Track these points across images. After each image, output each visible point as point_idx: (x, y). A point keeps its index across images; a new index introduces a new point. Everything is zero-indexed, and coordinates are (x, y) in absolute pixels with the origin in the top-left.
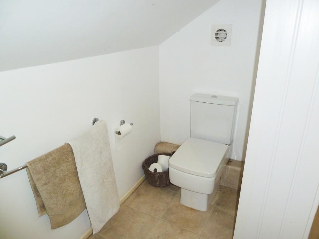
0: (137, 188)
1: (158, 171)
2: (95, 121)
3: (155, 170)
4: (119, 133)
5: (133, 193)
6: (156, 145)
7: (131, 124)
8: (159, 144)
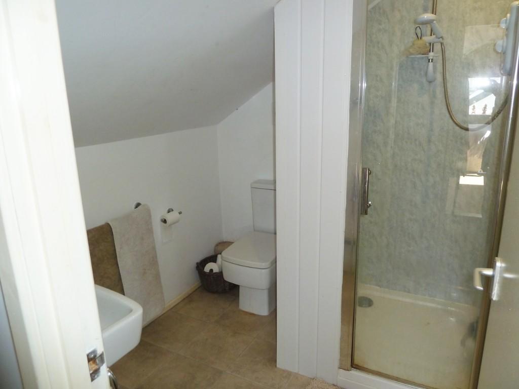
0: (191, 294)
1: (214, 272)
2: (138, 205)
3: (211, 270)
4: (165, 221)
5: (184, 299)
6: (217, 245)
7: (180, 213)
8: (220, 243)
